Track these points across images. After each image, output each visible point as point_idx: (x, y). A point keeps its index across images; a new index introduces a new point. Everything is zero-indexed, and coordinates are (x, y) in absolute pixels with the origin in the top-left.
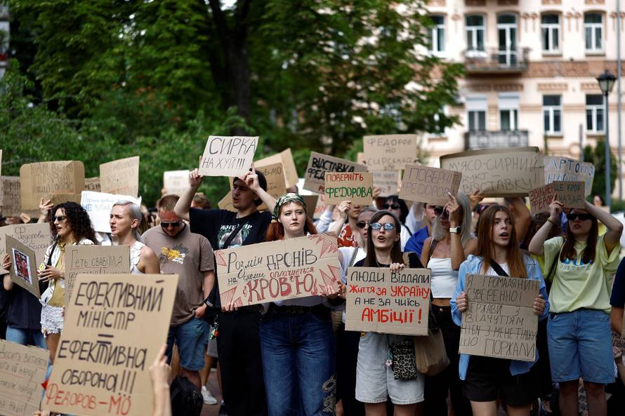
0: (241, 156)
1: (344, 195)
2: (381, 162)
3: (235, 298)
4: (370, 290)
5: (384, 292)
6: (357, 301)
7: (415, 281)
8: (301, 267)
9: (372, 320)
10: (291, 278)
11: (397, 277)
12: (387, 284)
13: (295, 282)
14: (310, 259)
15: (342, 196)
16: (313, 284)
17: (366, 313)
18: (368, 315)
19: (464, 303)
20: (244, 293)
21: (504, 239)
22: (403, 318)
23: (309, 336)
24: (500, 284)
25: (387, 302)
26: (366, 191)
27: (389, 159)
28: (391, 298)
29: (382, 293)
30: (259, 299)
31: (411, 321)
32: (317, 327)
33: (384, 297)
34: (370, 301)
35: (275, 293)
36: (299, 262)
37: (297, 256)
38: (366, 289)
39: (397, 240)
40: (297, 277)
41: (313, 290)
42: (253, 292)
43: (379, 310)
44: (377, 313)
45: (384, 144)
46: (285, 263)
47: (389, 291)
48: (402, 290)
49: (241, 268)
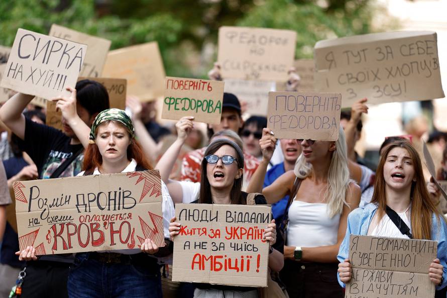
0: (62, 70)
1: (186, 108)
2: (241, 67)
3: (37, 243)
4: (201, 232)
5: (217, 234)
6: (187, 245)
7: (253, 220)
8: (117, 212)
9: (203, 269)
10: (105, 224)
11: (233, 216)
12: (221, 225)
13: (109, 229)
14: (128, 202)
15: (183, 109)
16: (131, 234)
17: (197, 259)
18: (199, 263)
19: (348, 273)
20: (47, 239)
21: (398, 181)
22: (239, 266)
23: (126, 292)
24: (390, 246)
25: (222, 246)
26: (214, 106)
27: (254, 64)
28: (225, 241)
29: (215, 235)
30: (65, 248)
31: (248, 270)
32: (136, 282)
33: (217, 241)
34: (202, 245)
35: (84, 242)
36: (115, 205)
37: (112, 197)
38: (197, 231)
39: (238, 177)
40: (112, 224)
41: (130, 242)
42: (58, 238)
43: (211, 257)
44: (210, 260)
45: (249, 42)
46: (99, 205)
47: (223, 234)
48: (238, 232)
49: (45, 207)
